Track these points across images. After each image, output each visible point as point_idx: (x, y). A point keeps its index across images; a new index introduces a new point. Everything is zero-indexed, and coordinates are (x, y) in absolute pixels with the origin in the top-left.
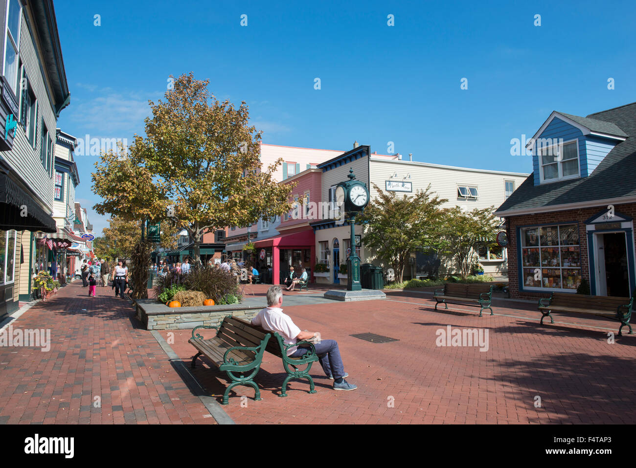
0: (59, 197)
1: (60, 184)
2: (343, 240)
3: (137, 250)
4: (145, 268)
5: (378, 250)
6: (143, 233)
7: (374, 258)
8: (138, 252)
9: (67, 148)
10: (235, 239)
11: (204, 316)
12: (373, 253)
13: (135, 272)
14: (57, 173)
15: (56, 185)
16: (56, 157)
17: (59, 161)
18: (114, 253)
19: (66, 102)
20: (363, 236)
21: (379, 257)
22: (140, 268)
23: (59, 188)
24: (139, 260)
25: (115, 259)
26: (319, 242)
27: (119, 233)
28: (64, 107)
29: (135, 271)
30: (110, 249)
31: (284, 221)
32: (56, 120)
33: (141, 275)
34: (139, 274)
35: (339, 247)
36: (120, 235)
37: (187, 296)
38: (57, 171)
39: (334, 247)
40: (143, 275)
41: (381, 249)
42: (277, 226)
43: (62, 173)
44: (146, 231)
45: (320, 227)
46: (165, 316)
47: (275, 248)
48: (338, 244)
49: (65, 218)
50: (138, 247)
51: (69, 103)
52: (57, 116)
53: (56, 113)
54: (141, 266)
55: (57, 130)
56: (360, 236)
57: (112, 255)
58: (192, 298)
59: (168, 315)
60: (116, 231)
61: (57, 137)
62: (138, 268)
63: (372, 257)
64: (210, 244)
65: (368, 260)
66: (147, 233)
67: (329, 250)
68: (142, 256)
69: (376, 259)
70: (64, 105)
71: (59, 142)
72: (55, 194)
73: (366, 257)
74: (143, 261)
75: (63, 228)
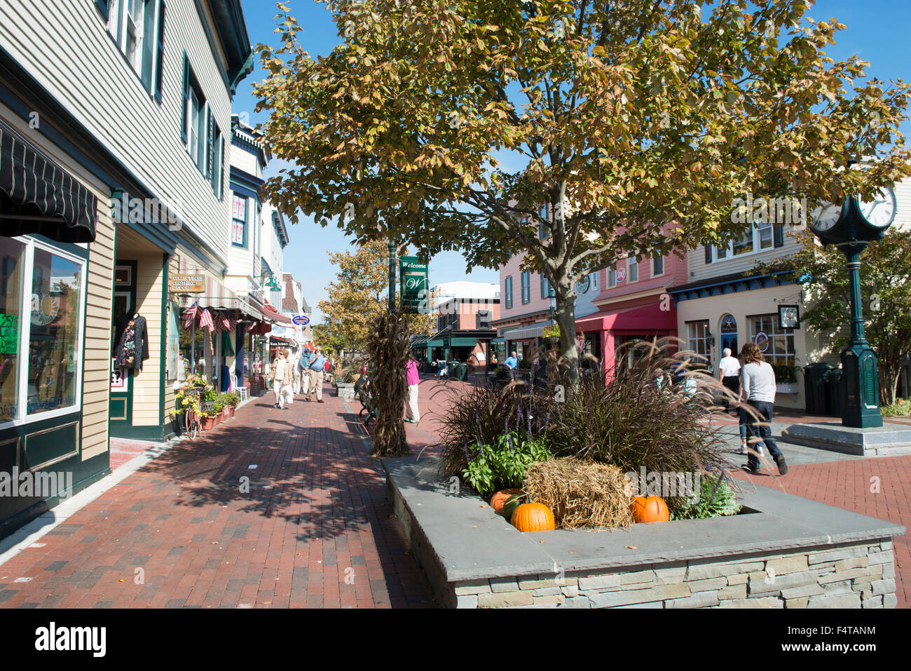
0: (240, 242)
1: (242, 218)
2: (748, 317)
3: (381, 330)
4: (398, 372)
5: (832, 335)
6: (392, 294)
7: (825, 351)
8: (382, 336)
9: (253, 154)
10: (514, 321)
11: (667, 581)
12: (823, 341)
13: (378, 381)
14: (236, 198)
15: (234, 219)
16: (232, 168)
17: (237, 174)
18: (338, 342)
19: (247, 65)
20: (804, 309)
21: (834, 350)
22: (387, 372)
23: (241, 225)
24: (386, 352)
25: (339, 353)
26: (686, 322)
27: (343, 309)
28: (243, 76)
29: (376, 378)
30: (332, 338)
31: (607, 288)
32: (231, 99)
33: (390, 387)
34: (385, 386)
35: (736, 331)
36: (345, 312)
37: (576, 484)
38: (235, 194)
39: (723, 331)
40: (395, 388)
41: (837, 333)
42: (592, 299)
43: (245, 197)
44: (398, 288)
45: (688, 296)
46: (524, 584)
47: (606, 333)
48: (734, 326)
49: (248, 277)
50: (382, 324)
51: (252, 67)
52: (232, 93)
53: (231, 84)
54: (391, 369)
55: (233, 118)
56: (797, 307)
57: (335, 346)
58: (598, 497)
59: (533, 583)
60: (340, 306)
61: (232, 130)
62: (383, 372)
63: (820, 349)
64: (471, 331)
65: (812, 355)
66: (402, 294)
67: (713, 336)
68: (390, 344)
69: (828, 353)
70: (243, 71)
71: (237, 141)
72: (232, 233)
73: (809, 350)
74: (393, 355)
75: (246, 294)
